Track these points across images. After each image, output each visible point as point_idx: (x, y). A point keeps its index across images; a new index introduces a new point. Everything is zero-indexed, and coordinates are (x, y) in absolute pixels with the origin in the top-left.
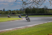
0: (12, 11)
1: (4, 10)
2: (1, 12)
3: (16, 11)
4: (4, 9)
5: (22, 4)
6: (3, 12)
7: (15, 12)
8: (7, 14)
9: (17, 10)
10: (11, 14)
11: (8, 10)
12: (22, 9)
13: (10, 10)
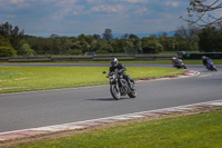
0: (143, 40)
1: (108, 34)
2: (95, 41)
3: (160, 39)
4: (108, 31)
5: (189, 10)
6: (105, 45)
7: (154, 45)
8: (122, 51)
9: (165, 34)
10: (139, 52)
11: (126, 35)
12: (185, 31)
13: (132, 36)
